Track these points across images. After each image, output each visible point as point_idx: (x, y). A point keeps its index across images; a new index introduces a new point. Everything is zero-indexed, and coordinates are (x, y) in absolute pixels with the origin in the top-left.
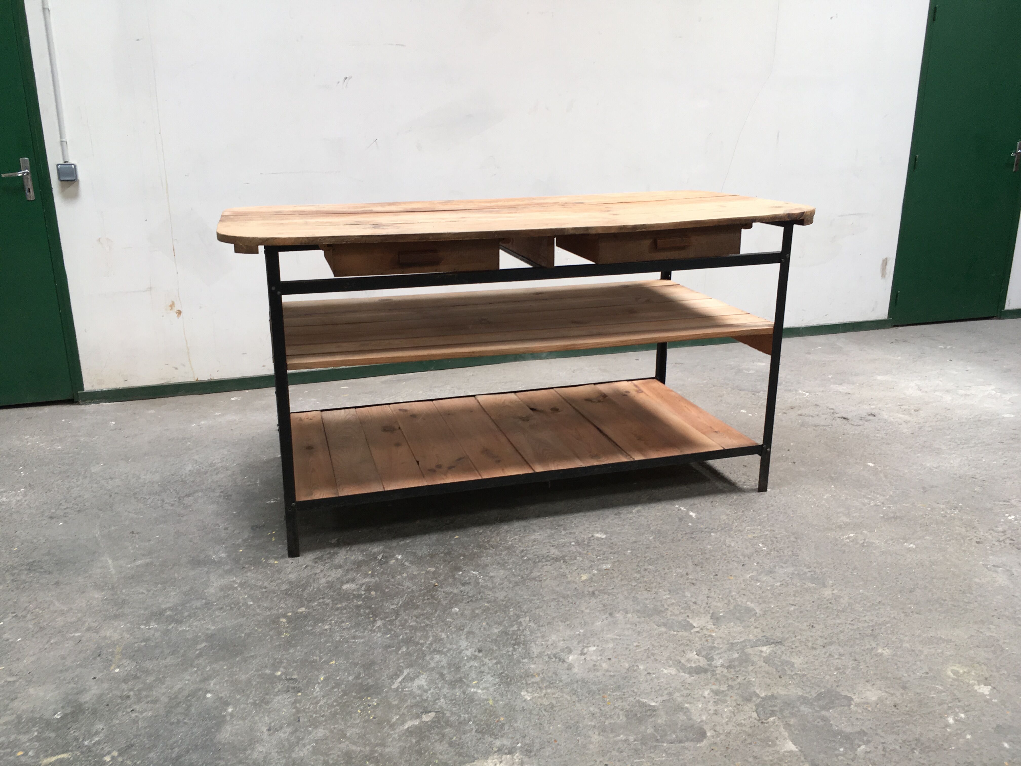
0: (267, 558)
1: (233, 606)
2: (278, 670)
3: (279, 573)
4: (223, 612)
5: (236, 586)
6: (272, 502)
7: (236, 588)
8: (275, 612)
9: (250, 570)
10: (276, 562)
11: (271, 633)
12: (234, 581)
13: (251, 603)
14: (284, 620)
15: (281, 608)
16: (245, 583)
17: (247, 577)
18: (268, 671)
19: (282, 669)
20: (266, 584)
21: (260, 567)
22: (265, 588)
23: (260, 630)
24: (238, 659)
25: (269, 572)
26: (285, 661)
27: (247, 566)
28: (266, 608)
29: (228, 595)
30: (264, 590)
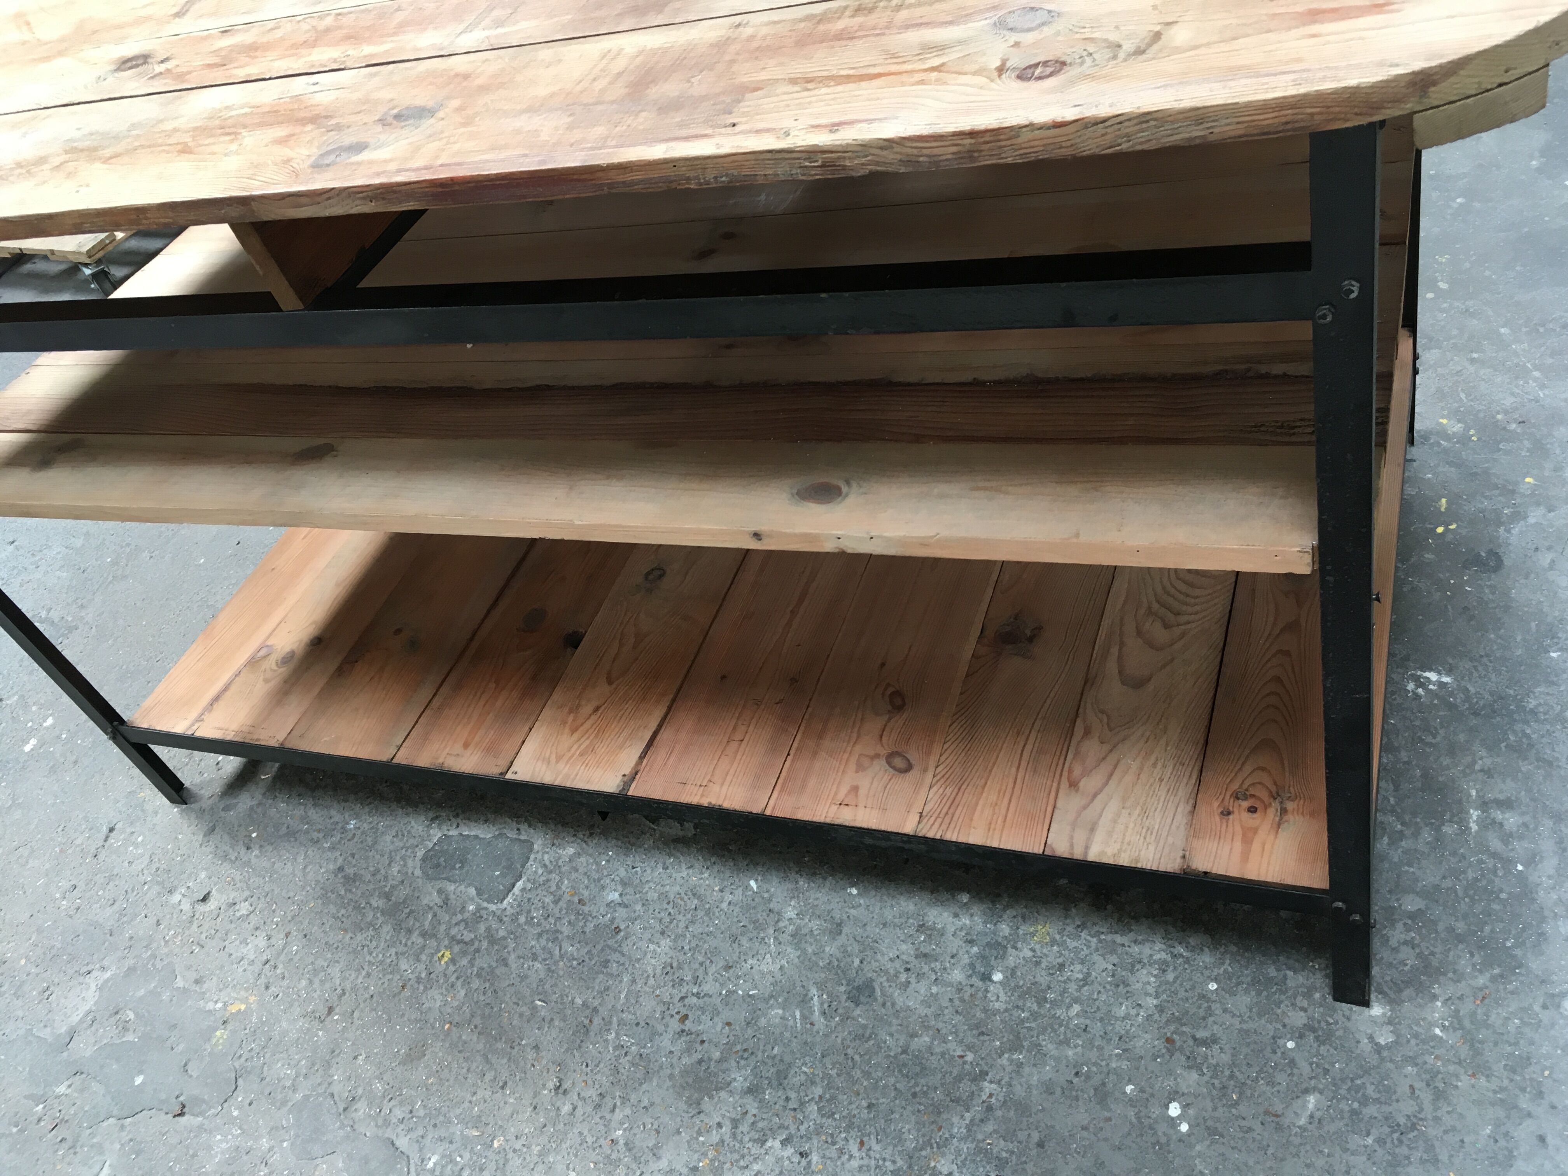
0: (1464, 439)
1: (1542, 330)
2: (1461, 204)
3: (1439, 390)
4: (1561, 317)
5: (1536, 374)
6: (1433, 676)
7: (1536, 368)
8: (1456, 304)
9: (1506, 412)
10: (1445, 421)
11: (1467, 265)
12: (1543, 387)
13: (1502, 330)
14: (1443, 285)
15: (1442, 311)
16: (1517, 378)
17: (1513, 394)
18: (1477, 205)
19: (1455, 205)
20: (1472, 369)
21: (1482, 415)
22: (1473, 361)
23: (1487, 273)
24: (1526, 230)
25: (1463, 396)
26: (1449, 217)
27: (1513, 426)
28: (1472, 315)
29: (1552, 356)
30: (1475, 355)
